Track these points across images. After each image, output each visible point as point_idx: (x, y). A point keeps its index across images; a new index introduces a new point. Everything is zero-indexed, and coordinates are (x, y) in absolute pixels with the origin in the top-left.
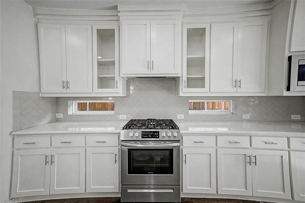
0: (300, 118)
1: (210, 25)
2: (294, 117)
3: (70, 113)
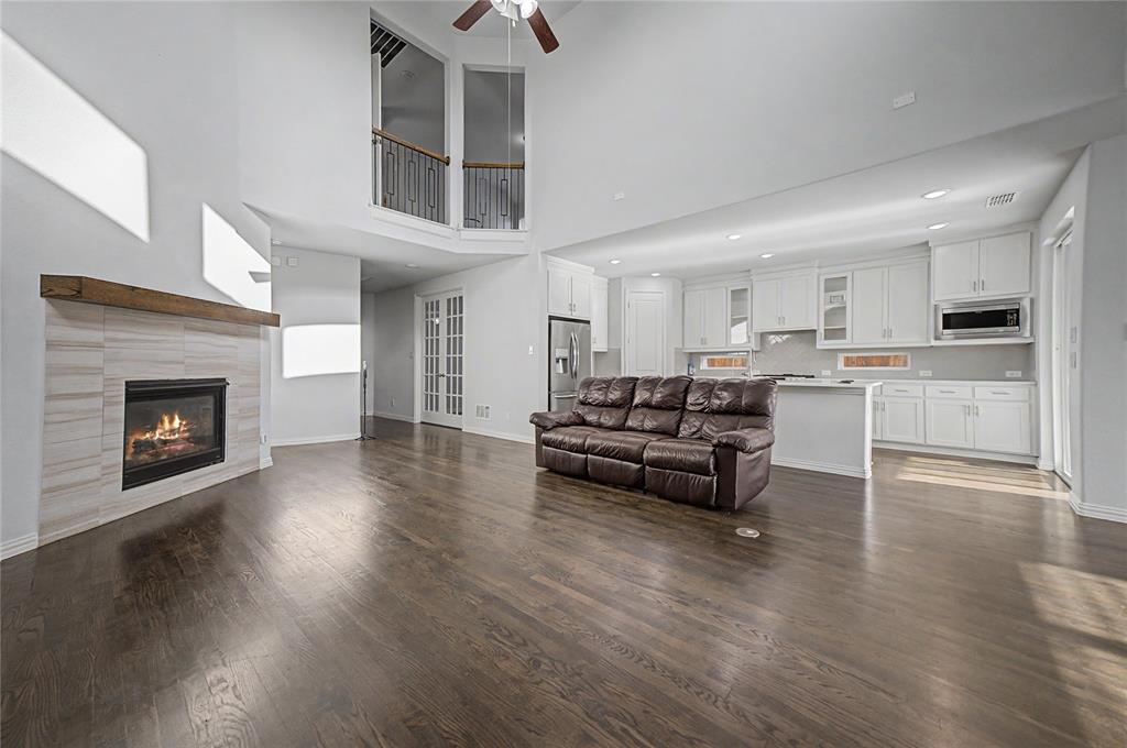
1: (853, 273)
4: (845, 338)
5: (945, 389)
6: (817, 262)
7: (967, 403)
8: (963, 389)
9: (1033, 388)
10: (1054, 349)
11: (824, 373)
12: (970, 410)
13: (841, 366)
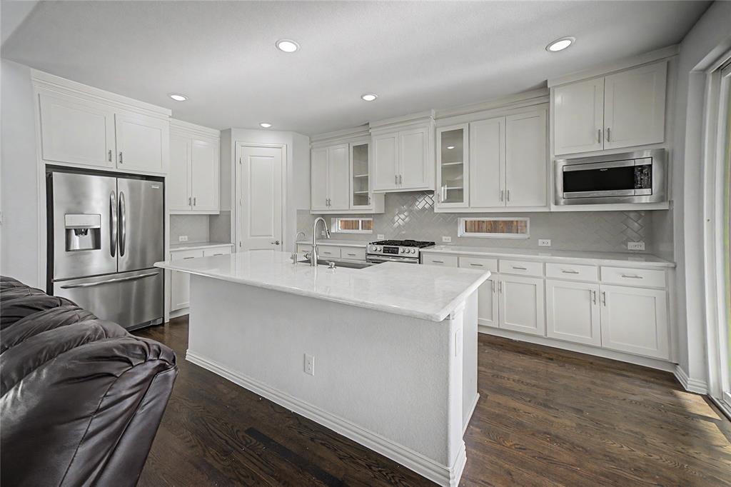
0: (643, 248)
1: (469, 124)
2: (632, 246)
3: (333, 231)
4: (461, 200)
5: (567, 268)
6: (433, 112)
7: (593, 287)
8: (589, 270)
9: (670, 272)
10: (705, 221)
11: (445, 239)
12: (596, 297)
13: (461, 231)
